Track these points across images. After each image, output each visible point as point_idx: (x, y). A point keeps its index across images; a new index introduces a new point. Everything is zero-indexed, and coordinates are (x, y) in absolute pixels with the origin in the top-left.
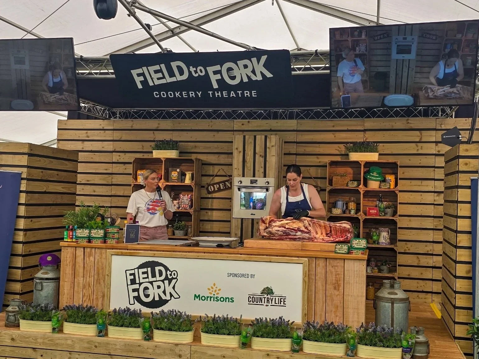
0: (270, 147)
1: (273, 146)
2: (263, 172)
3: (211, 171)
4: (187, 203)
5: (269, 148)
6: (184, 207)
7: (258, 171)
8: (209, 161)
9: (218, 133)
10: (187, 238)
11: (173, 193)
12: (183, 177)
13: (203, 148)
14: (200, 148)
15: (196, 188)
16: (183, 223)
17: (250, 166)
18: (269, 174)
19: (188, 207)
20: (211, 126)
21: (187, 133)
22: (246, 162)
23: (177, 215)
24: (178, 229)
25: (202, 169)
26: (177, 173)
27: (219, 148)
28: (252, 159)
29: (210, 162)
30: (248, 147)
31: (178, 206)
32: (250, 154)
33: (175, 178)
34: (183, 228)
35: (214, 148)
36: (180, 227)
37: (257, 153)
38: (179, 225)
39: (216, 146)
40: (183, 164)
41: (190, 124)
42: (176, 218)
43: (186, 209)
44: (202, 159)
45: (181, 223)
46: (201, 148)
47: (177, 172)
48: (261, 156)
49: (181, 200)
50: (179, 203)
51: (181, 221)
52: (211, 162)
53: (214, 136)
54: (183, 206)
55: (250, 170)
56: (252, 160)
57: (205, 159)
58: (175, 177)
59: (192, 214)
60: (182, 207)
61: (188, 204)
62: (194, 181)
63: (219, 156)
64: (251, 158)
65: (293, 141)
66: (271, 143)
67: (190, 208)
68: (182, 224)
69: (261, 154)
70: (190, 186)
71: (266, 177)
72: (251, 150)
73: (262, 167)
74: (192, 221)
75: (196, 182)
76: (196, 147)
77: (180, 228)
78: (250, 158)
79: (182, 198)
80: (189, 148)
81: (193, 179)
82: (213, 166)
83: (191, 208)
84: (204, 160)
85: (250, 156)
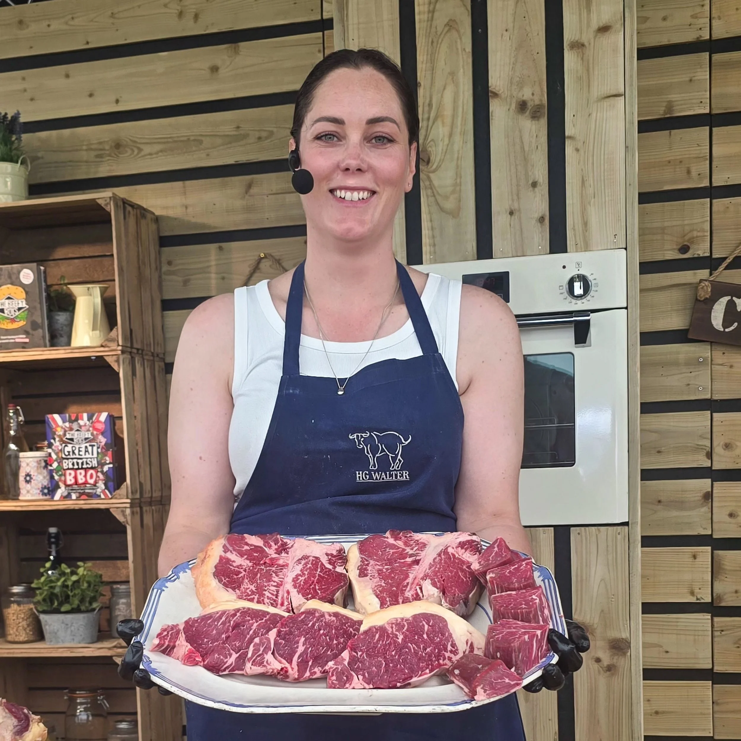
0: (587, 37)
1: (604, 29)
2: (541, 219)
3: (213, 276)
4: (95, 463)
5: (578, 46)
6: (76, 483)
7: (511, 213)
8: (193, 220)
9: (237, 52)
10: (108, 653)
11: (16, 413)
12: (61, 318)
13: (158, 147)
14: (140, 150)
15: (134, 374)
16: (81, 571)
17: (457, 185)
18: (585, 224)
19: (101, 485)
20: (196, 17)
21: (67, 76)
22: (428, 162)
23: (53, 530)
24: (61, 604)
25: (165, 268)
26: (20, 293)
27: (245, 136)
28: (464, 133)
29: (203, 226)
30: (432, 61)
31: (46, 482)
32: (448, 112)
33: (15, 326)
34: (82, 601)
35: (219, 141)
36: (68, 597)
37: (496, 95)
38: (65, 586)
39: (228, 130)
40: (60, 253)
41: (76, 22)
42: (50, 544)
43: (91, 496)
44: (158, 212)
45: (73, 573)
46: (147, 149)
47: (23, 286)
48: (522, 106)
49: (57, 444)
50: (47, 463)
51: (72, 562)
52: (209, 227)
53: (214, 69)
54: (70, 480)
55: (455, 213)
56: (465, 142)
57: (170, 213)
58: (13, 320)
59: (120, 518)
60: (67, 486)
61: (101, 464)
62: (118, 332)
63: (249, 186)
64: (458, 130)
65: (689, 37)
66: (589, 11)
67: (111, 484)
68: (74, 578)
69: (526, 94)
70: (100, 358)
71: (565, 251)
72: (453, 74)
73: (534, 185)
74: (126, 558)
75: (129, 336)
76: (118, 146)
77: (67, 599)
78: (451, 135)
79: (60, 432)
80: (84, 155)
81: (111, 322)
82: (221, 248)
83: (118, 486)
84: (168, 218)
85: (448, 121)
